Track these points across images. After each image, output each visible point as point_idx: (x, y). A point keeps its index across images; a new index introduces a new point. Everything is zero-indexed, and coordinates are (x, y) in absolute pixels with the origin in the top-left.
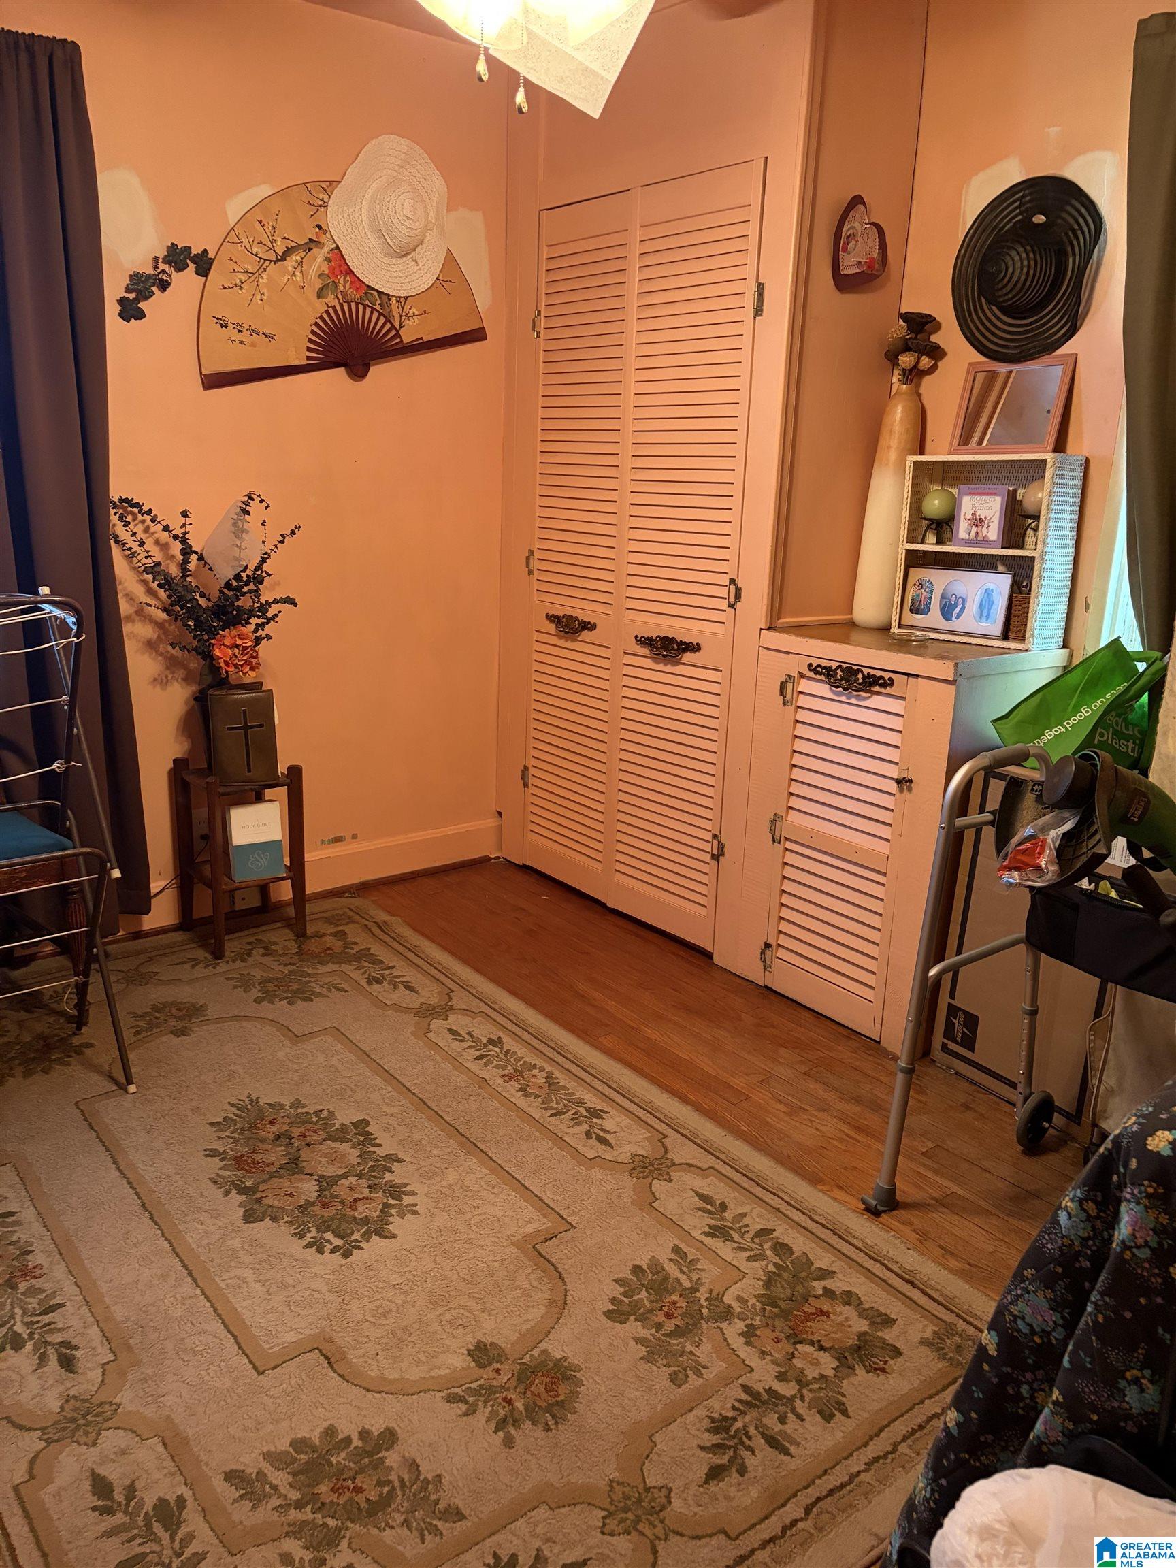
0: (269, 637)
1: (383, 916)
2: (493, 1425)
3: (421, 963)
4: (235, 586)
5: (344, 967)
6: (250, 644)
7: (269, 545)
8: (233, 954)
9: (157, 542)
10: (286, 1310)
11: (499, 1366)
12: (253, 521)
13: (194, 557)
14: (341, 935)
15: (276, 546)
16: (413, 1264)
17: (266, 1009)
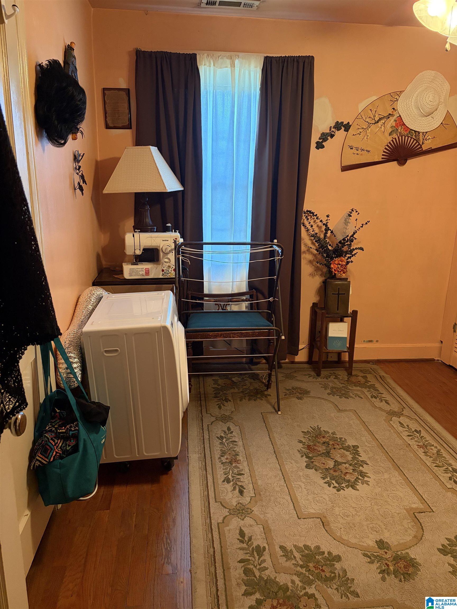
0: (352, 262)
1: (383, 374)
2: (379, 571)
3: (394, 394)
4: (342, 243)
5: (363, 389)
6: (344, 264)
7: (357, 228)
8: (324, 376)
9: (318, 226)
10: (312, 501)
11: (387, 551)
12: (352, 219)
13: (329, 232)
14: (365, 377)
15: (359, 228)
16: (363, 502)
17: (331, 398)
